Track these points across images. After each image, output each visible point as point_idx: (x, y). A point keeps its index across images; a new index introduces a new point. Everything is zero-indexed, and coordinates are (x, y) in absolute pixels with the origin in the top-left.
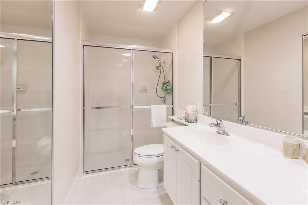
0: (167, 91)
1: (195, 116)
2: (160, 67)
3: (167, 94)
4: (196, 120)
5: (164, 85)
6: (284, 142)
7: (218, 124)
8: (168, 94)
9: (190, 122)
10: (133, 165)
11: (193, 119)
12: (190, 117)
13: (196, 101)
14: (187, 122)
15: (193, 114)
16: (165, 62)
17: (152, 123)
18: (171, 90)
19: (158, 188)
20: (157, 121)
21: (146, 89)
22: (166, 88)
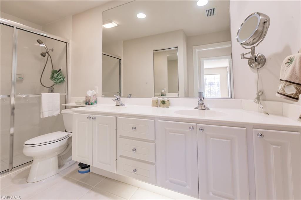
0: (59, 80)
1: (95, 99)
2: (47, 54)
3: (58, 83)
4: (96, 102)
5: (55, 74)
6: (152, 100)
7: (117, 99)
8: (60, 83)
9: (91, 104)
10: (12, 168)
11: (94, 101)
12: (91, 99)
13: (95, 87)
14: (88, 104)
15: (94, 97)
16: (53, 50)
17: (42, 113)
18: (63, 79)
19: (58, 173)
20: (49, 111)
21: (22, 78)
22: (57, 76)
